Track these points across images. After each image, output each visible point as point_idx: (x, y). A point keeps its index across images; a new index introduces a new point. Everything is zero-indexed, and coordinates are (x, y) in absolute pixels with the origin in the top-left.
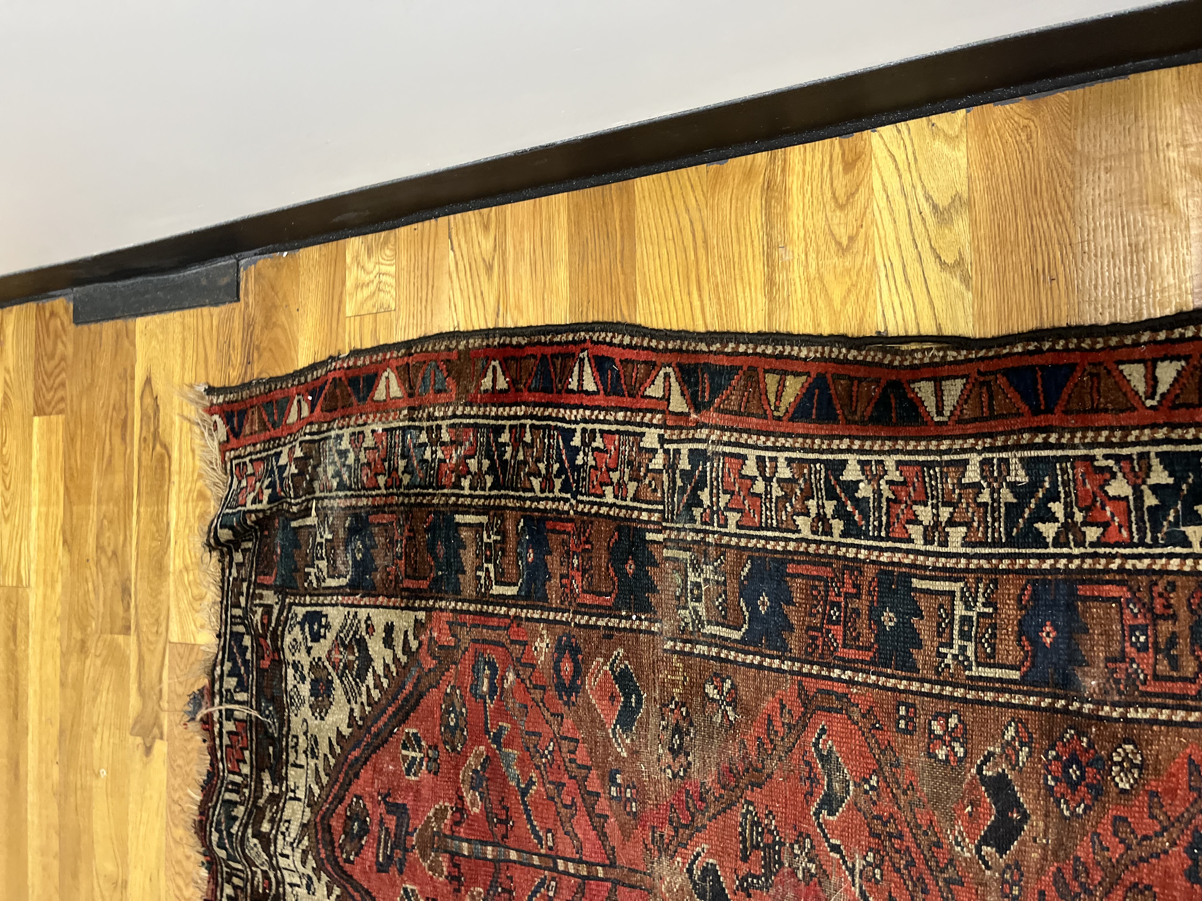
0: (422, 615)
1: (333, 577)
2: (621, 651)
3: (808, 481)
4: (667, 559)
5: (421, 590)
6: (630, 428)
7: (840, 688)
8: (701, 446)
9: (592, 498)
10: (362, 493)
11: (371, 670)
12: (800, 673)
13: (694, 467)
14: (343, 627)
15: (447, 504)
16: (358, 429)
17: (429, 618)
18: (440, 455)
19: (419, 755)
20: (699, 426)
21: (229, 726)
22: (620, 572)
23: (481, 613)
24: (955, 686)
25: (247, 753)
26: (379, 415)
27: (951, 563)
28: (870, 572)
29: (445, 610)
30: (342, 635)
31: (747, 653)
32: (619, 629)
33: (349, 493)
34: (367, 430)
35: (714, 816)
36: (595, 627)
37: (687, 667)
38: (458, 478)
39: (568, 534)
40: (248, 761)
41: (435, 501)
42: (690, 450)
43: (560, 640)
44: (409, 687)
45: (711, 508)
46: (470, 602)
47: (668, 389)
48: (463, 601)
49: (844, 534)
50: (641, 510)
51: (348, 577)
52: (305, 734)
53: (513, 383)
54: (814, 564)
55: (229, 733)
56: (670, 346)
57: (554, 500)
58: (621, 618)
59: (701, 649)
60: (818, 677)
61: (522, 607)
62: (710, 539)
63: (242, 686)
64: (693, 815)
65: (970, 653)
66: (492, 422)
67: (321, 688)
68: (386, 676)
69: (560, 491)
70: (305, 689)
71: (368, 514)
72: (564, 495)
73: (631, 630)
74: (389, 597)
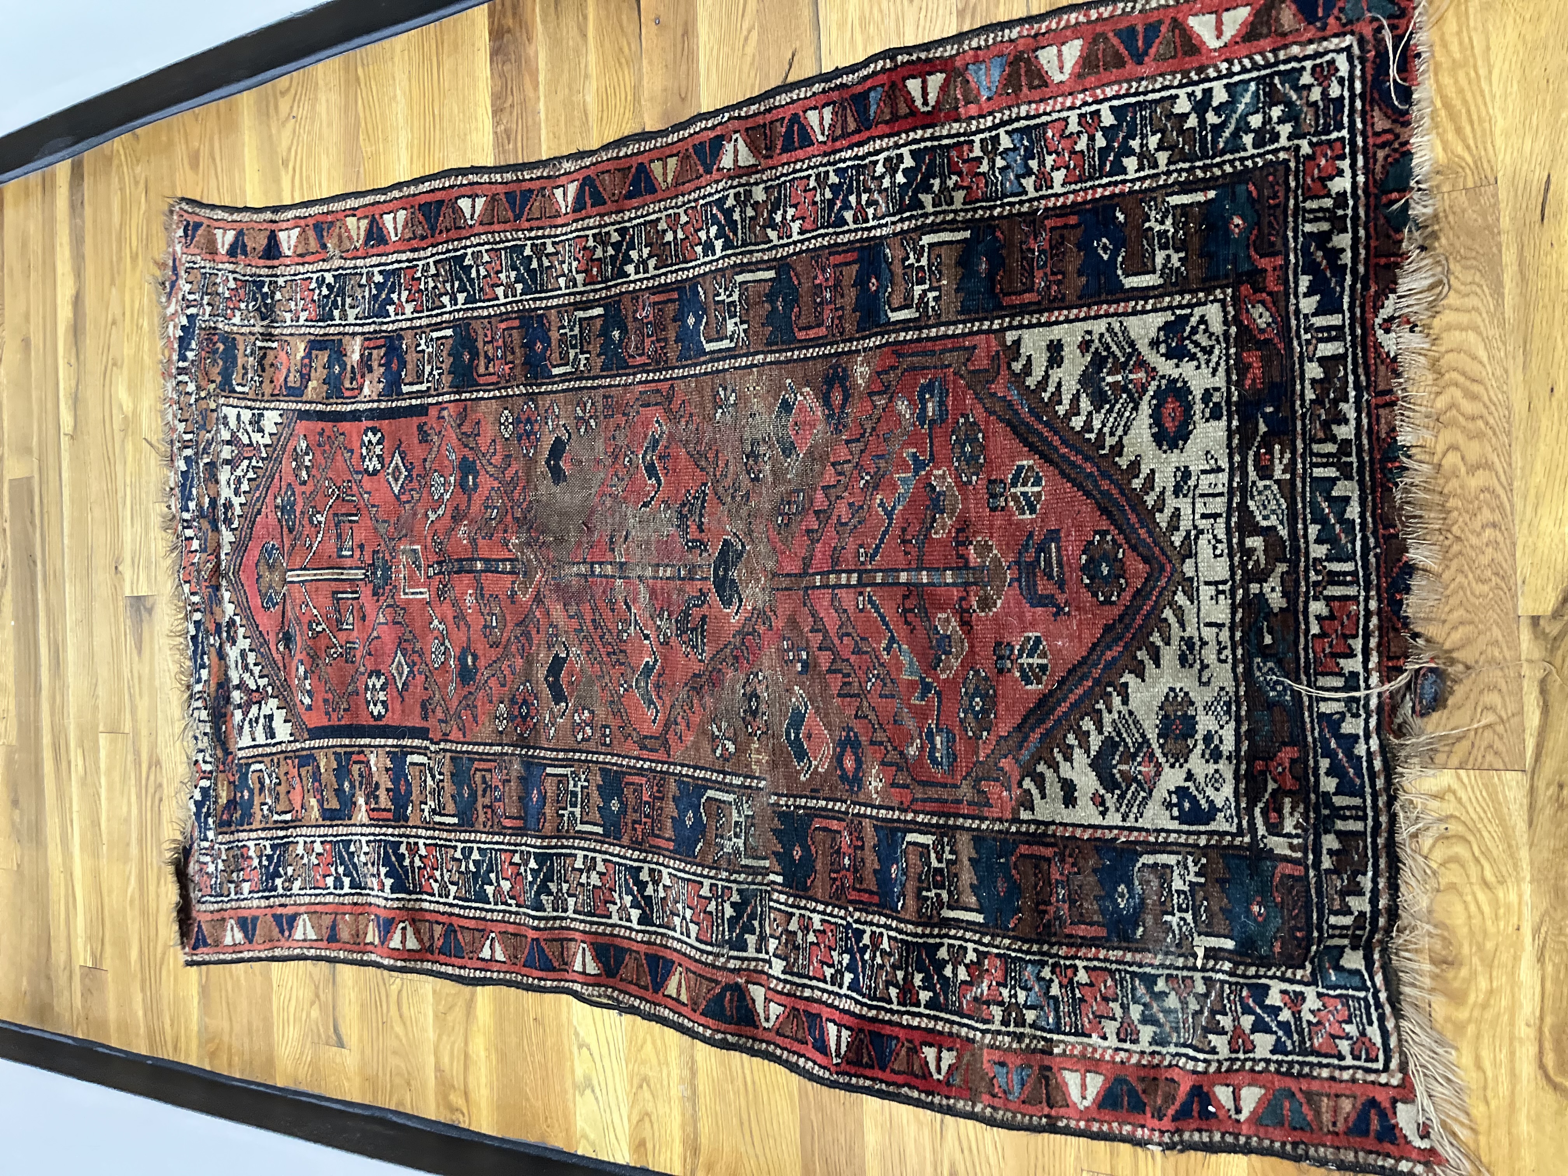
0: (1025, 815)
1: (1166, 866)
2: (802, 778)
3: (664, 912)
4: (764, 858)
5: (1027, 843)
6: (796, 980)
7: (645, 754)
8: (736, 953)
9: (833, 920)
10: (1114, 966)
11: (1093, 753)
12: (669, 764)
13: (740, 936)
14: (1144, 802)
15: (993, 936)
16: (1127, 1046)
17: (1016, 811)
18: (1005, 992)
19: (1024, 660)
20: (737, 971)
21: (1354, 665)
22: (806, 849)
23: (948, 816)
24: (579, 760)
25: (1315, 629)
26: (1097, 1056)
27: (582, 844)
28: (625, 840)
29: (994, 820)
30: (1142, 794)
31: (704, 779)
32: (806, 797)
33: (1134, 968)
34: (1113, 1041)
35: (726, 646)
36: (827, 799)
37: (748, 765)
38: (979, 963)
39: (854, 889)
40: (1312, 619)
41: (1007, 942)
42: (746, 950)
43: (859, 788)
44: (1035, 736)
45: (724, 901)
46: (962, 828)
47: (766, 1008)
48: (970, 829)
49: (640, 869)
50: (786, 904)
51: (1139, 865)
52: (1204, 667)
53: (914, 1051)
54: (659, 848)
55: (1351, 655)
56: (764, 1045)
57: (871, 924)
58: (805, 807)
59: (737, 781)
60: (658, 762)
61: (899, 820)
62: (725, 875)
63: (1332, 722)
64: (743, 643)
65: (572, 783)
66: (942, 1015)
67: (1178, 728)
68: (1071, 747)
69: (864, 932)
70: (1205, 723)
71: (1108, 939)
72: (861, 927)
73: (795, 797)
74: (1073, 838)
